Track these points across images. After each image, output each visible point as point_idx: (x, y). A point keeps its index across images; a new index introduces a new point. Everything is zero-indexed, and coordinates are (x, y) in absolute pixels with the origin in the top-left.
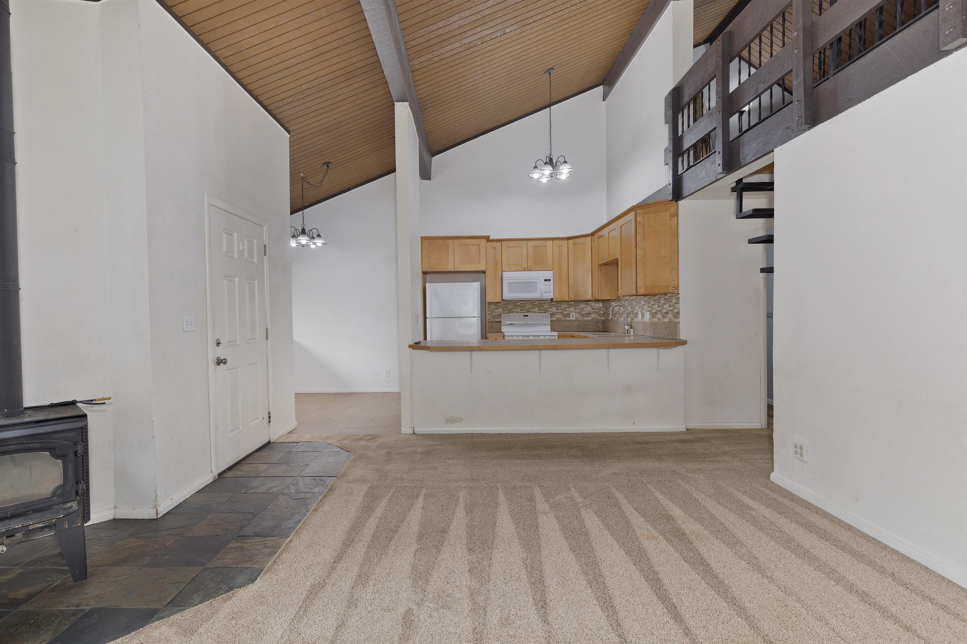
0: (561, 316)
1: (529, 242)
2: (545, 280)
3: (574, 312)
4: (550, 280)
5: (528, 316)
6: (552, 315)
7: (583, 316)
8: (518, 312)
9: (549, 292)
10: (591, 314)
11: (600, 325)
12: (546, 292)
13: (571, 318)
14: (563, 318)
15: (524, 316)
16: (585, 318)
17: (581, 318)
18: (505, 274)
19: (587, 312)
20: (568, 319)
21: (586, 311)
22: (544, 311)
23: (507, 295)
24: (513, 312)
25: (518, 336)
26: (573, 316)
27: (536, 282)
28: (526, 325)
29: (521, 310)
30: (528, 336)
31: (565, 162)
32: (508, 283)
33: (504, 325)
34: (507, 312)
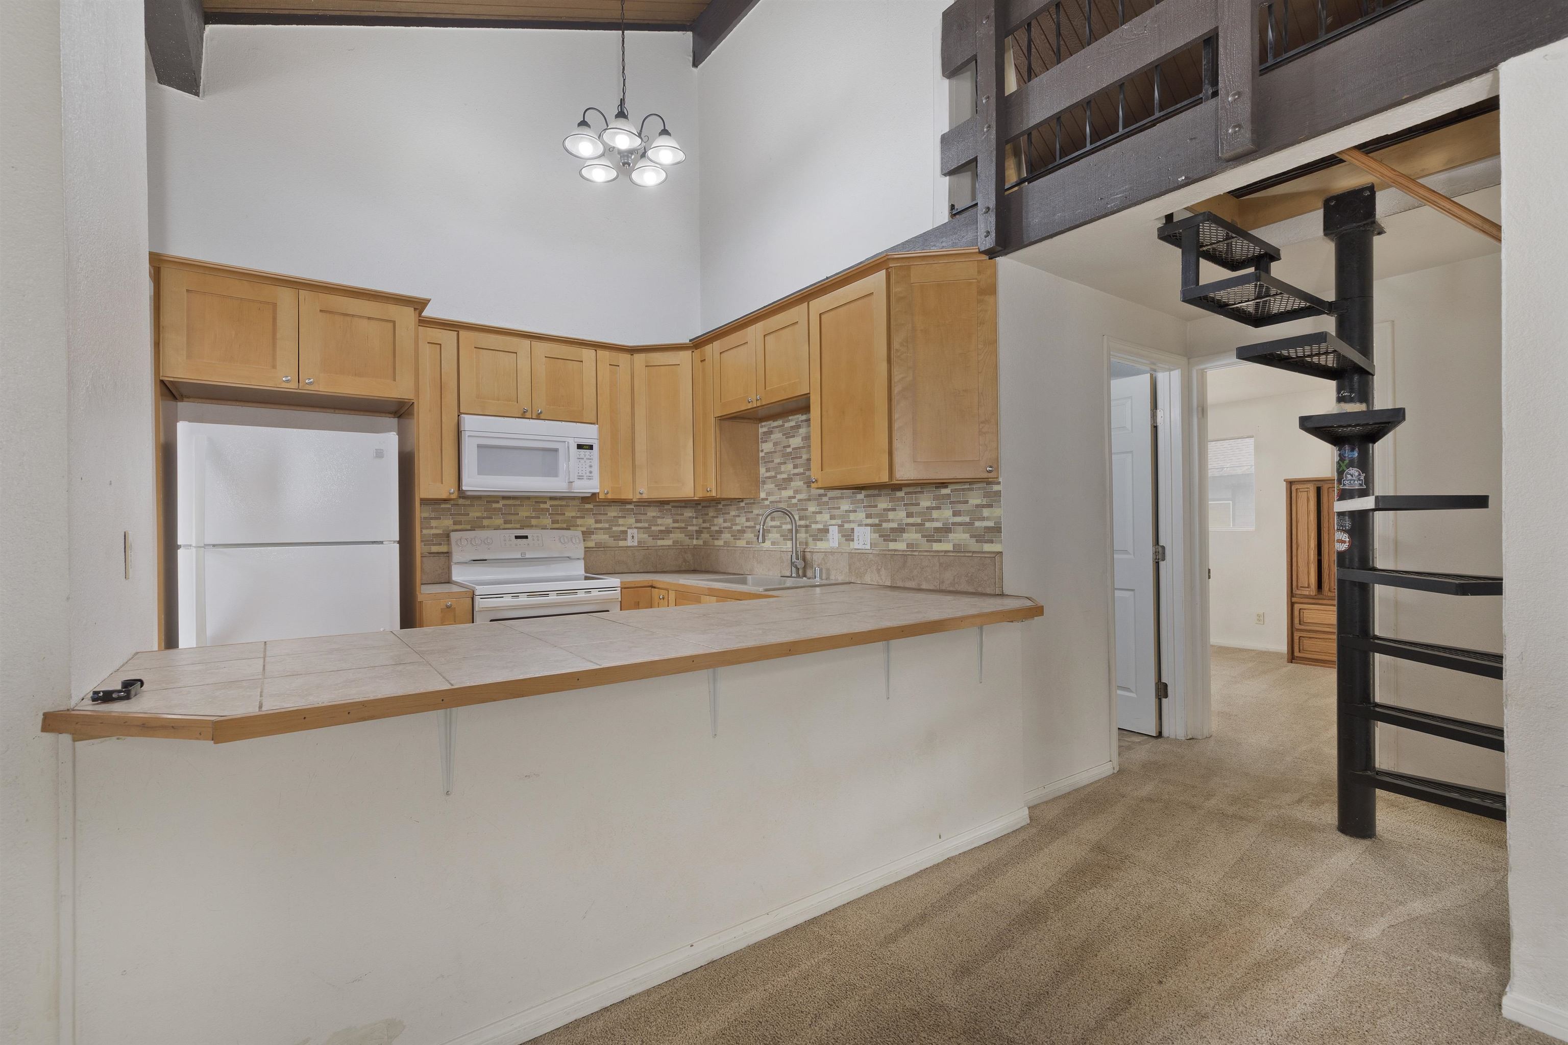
0: (606, 537)
1: (537, 344)
2: (580, 447)
3: (636, 528)
4: (591, 447)
5: (526, 537)
6: (587, 534)
7: (655, 536)
8: (497, 528)
9: (590, 478)
10: (671, 532)
11: (689, 557)
12: (580, 478)
13: (629, 543)
14: (611, 542)
15: (517, 537)
16: (660, 543)
17: (650, 542)
18: (470, 423)
19: (663, 528)
20: (622, 543)
21: (661, 525)
22: (564, 526)
23: (473, 481)
24: (483, 527)
26: (634, 538)
27: (556, 450)
28: (524, 561)
29: (506, 522)
30: (545, 594)
31: (669, 128)
32: (479, 446)
33: (456, 563)
34: (469, 527)
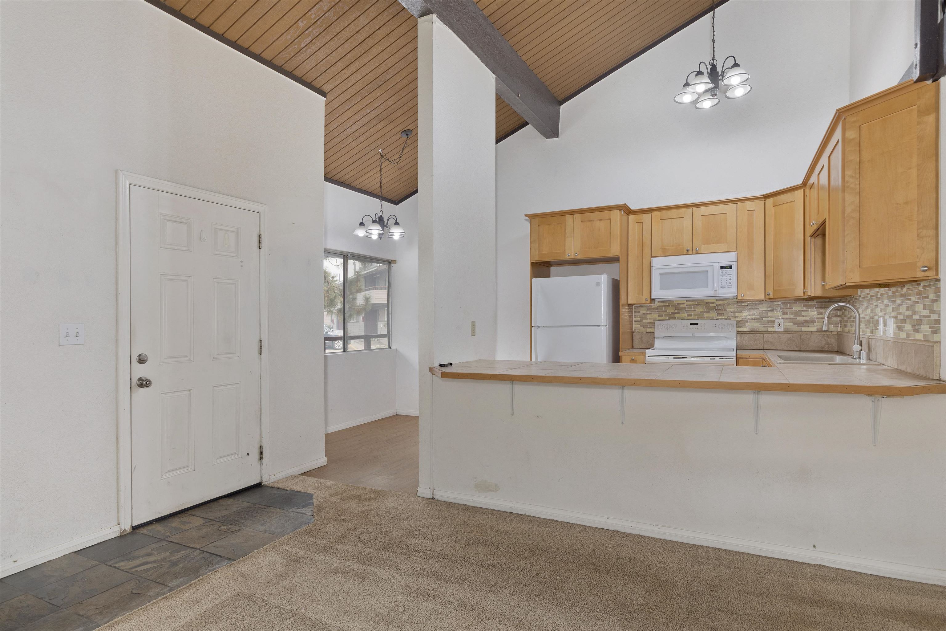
0: (758, 324)
1: (696, 210)
2: (722, 268)
3: (783, 318)
4: (730, 267)
5: (697, 324)
6: (739, 324)
7: (799, 325)
8: (683, 319)
9: (729, 287)
10: (815, 322)
11: (833, 341)
12: (723, 287)
13: (777, 329)
14: (762, 328)
15: (691, 324)
16: (804, 329)
17: (796, 329)
18: (656, 262)
19: (808, 319)
20: (770, 329)
21: (806, 316)
22: (726, 317)
23: (658, 293)
24: (674, 318)
25: (667, 356)
26: (781, 325)
27: (707, 272)
28: (694, 338)
29: (688, 316)
30: (684, 357)
31: (736, 65)
32: (661, 274)
33: (658, 338)
34: (667, 318)
